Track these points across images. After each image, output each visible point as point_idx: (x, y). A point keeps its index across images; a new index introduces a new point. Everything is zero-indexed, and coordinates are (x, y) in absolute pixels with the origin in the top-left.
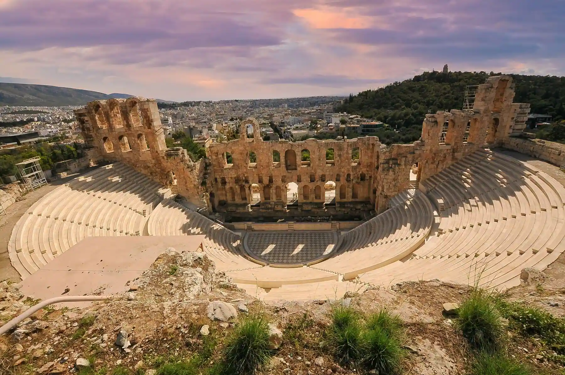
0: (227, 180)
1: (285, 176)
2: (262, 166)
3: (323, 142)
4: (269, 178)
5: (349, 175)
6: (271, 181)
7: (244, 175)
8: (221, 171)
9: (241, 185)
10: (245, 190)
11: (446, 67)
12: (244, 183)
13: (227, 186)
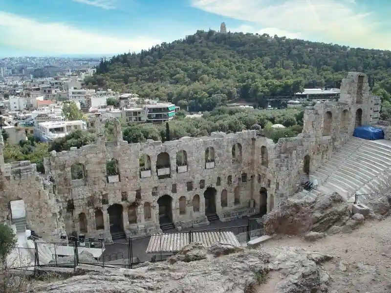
0: (76, 203)
1: (156, 188)
2: (127, 178)
3: (201, 140)
4: (135, 193)
5: (230, 177)
6: (138, 196)
7: (102, 192)
8: (68, 191)
9: (97, 208)
10: (102, 214)
11: (223, 27)
12: (101, 205)
13: (77, 212)
